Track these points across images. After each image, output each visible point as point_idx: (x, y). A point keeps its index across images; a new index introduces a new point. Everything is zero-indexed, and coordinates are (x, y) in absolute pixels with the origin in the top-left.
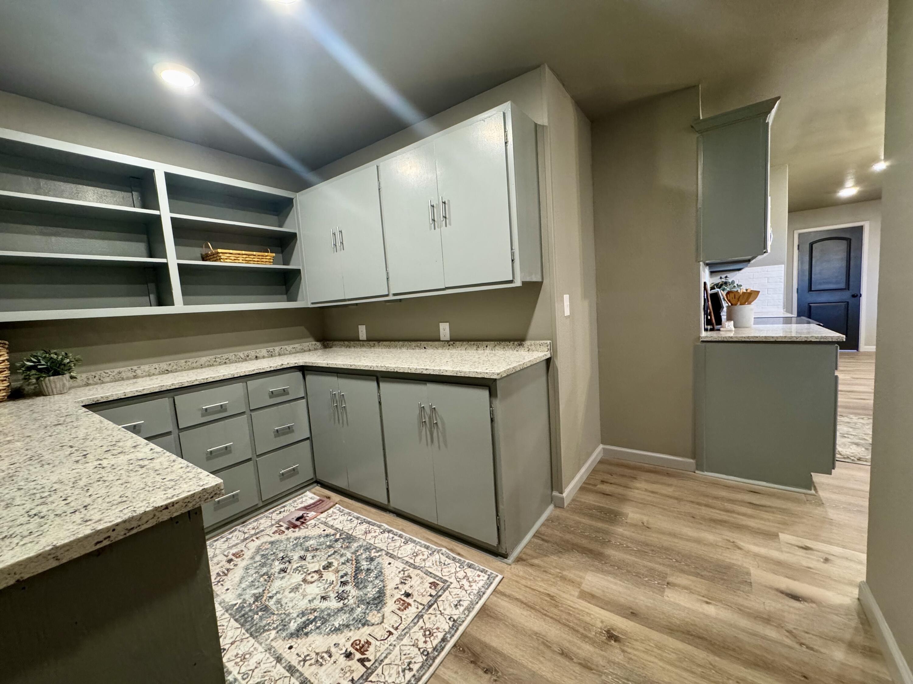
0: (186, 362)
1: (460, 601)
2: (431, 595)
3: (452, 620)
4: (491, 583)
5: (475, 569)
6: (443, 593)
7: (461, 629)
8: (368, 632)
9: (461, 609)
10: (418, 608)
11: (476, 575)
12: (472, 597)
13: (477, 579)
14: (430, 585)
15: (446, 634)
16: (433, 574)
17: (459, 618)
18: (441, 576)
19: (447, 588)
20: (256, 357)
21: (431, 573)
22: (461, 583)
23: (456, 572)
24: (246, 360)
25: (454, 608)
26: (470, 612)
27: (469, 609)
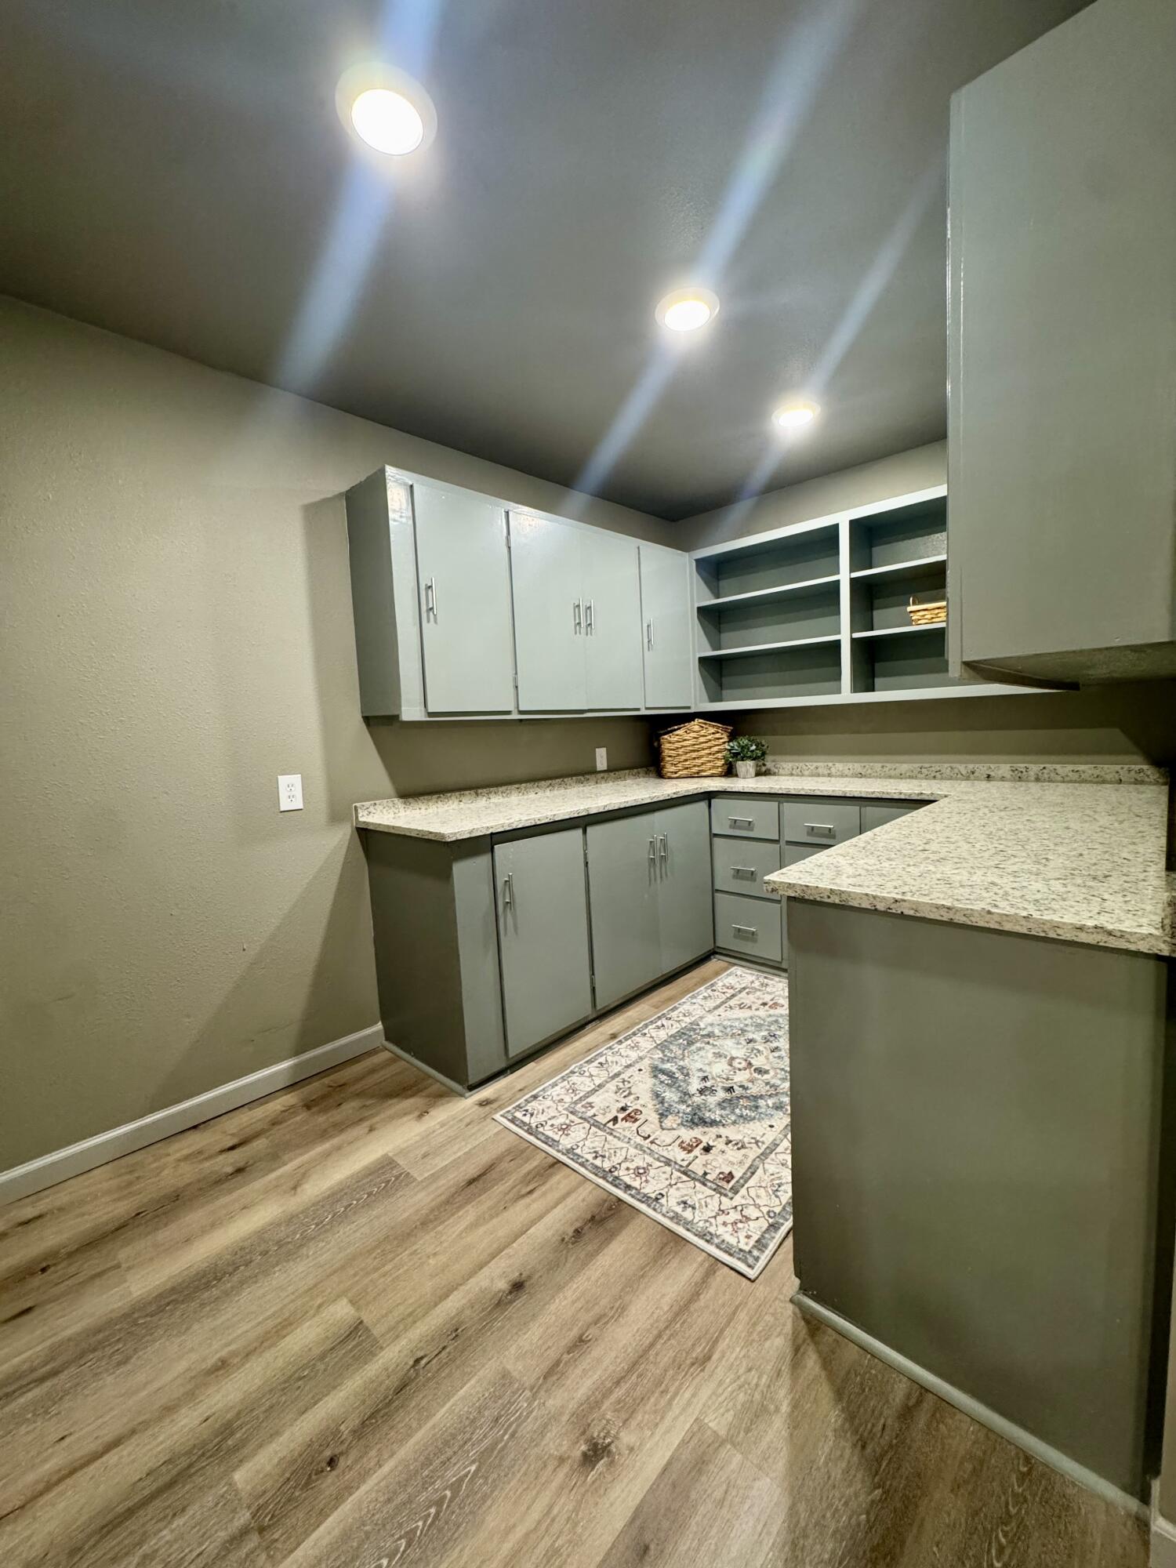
0: (883, 767)
1: (694, 1208)
2: (705, 1174)
3: (659, 1197)
4: (731, 1255)
5: (765, 1232)
6: (710, 1188)
7: (643, 1207)
8: (650, 1119)
9: (679, 1209)
10: (683, 1160)
11: (750, 1233)
12: (701, 1224)
13: (742, 1235)
14: (727, 1172)
15: (636, 1189)
16: (751, 1177)
17: (662, 1205)
18: (746, 1186)
19: (721, 1194)
20: (989, 776)
21: (753, 1173)
22: (732, 1211)
23: (757, 1206)
24: (968, 778)
25: (680, 1200)
26: (671, 1219)
27: (676, 1218)
